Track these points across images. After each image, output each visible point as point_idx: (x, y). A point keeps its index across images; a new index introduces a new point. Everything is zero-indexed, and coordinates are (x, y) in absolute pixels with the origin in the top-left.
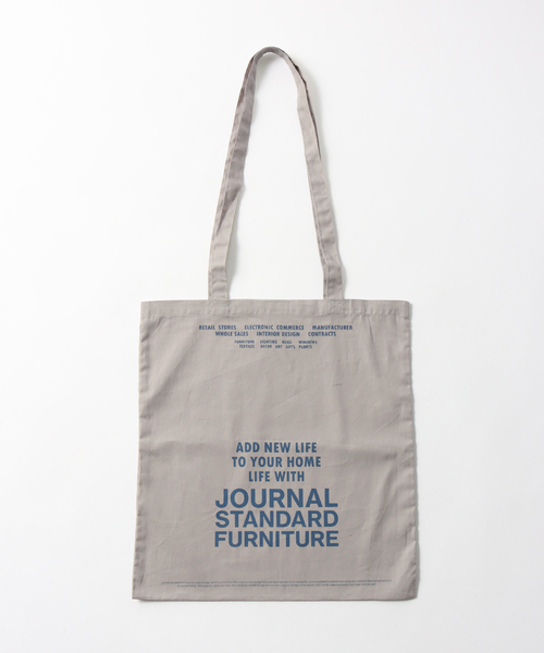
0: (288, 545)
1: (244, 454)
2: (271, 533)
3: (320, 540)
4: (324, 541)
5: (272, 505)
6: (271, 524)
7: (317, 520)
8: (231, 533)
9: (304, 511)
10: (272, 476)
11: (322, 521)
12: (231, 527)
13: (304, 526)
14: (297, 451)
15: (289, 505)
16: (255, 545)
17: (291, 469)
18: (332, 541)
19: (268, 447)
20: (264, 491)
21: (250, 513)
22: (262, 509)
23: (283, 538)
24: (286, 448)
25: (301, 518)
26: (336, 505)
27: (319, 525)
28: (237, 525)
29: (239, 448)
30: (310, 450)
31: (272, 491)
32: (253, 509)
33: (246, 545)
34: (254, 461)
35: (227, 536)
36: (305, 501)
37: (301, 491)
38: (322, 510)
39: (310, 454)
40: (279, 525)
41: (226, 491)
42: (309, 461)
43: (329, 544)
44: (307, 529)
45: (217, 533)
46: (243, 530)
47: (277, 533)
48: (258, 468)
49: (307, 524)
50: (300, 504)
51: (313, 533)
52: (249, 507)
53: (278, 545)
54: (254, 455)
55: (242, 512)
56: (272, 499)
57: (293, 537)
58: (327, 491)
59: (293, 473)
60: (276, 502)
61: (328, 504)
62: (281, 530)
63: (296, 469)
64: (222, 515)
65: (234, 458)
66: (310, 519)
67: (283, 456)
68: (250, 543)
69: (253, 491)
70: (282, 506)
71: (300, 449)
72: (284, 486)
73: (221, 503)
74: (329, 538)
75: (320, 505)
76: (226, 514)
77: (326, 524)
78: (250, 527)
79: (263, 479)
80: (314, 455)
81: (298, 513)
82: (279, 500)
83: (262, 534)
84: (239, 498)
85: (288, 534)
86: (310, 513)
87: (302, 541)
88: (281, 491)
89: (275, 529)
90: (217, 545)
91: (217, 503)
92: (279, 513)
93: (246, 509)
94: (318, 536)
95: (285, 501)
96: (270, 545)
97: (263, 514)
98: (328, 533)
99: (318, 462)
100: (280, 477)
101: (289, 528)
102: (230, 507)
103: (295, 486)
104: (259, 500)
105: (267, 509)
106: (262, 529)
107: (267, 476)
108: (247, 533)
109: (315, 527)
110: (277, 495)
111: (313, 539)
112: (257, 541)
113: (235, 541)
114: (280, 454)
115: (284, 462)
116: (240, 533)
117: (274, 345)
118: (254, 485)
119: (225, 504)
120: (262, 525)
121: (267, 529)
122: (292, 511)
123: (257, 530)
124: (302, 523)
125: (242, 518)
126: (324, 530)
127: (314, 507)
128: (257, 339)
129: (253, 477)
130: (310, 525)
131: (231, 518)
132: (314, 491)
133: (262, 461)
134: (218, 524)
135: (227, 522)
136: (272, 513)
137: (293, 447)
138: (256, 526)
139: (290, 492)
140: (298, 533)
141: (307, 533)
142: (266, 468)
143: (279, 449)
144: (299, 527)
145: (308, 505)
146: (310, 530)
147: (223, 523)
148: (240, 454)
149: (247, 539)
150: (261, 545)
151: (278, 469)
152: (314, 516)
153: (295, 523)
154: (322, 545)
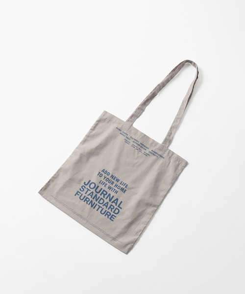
0: (97, 210)
1: (103, 174)
2: (95, 203)
3: (108, 216)
4: (110, 217)
5: (101, 195)
6: (96, 201)
7: (112, 209)
8: (82, 194)
9: (110, 203)
10: (107, 186)
11: (113, 210)
12: (83, 193)
13: (107, 208)
14: (121, 184)
15: (106, 199)
16: (87, 203)
17: (115, 188)
18: (112, 219)
19: (112, 176)
20: (102, 189)
22: (97, 194)
23: (97, 207)
24: (118, 180)
25: (107, 205)
26: (121, 208)
27: (111, 211)
28: (86, 193)
29: (103, 171)
30: (125, 186)
31: (104, 191)
32: (94, 192)
33: (84, 201)
34: (105, 178)
35: (80, 195)
36: (112, 201)
37: (113, 197)
38: (115, 207)
40: (99, 202)
41: (90, 181)
42: (122, 189)
43: (110, 219)
44: (107, 209)
45: (78, 192)
46: (87, 196)
47: (97, 204)
48: (104, 181)
50: (110, 200)
51: (108, 212)
53: (94, 208)
54: (106, 176)
55: (90, 190)
56: (102, 193)
57: (100, 209)
58: (121, 202)
59: (115, 190)
60: (103, 195)
61: (119, 206)
62: (98, 204)
63: (116, 189)
64: (83, 187)
65: (99, 173)
66: (110, 207)
67: (115, 182)
68: (86, 201)
69: (98, 187)
70: (104, 197)
72: (109, 192)
73: (86, 183)
74: (112, 217)
75: (116, 205)
76: (85, 188)
77: (114, 212)
78: (89, 197)
79: (104, 185)
80: (125, 189)
81: (108, 203)
82: (104, 195)
83: (92, 201)
84: (92, 186)
85: (100, 207)
86: (111, 205)
87: (103, 212)
88: (107, 193)
89: (96, 203)
90: (75, 195)
91: (85, 183)
92: (101, 199)
93: (92, 190)
94: (109, 214)
95: (106, 196)
96: (92, 206)
97: (96, 195)
98: (113, 215)
99: (125, 191)
100: (110, 188)
101: (101, 205)
102: (87, 187)
103: (112, 194)
104: (98, 190)
105: (98, 195)
108: (87, 198)
109: (110, 211)
110: (105, 193)
111: (107, 214)
112: (89, 203)
113: (82, 198)
114: (115, 181)
115: (114, 185)
116: (85, 196)
117: (136, 148)
118: (100, 185)
119: (87, 185)
120: (93, 199)
121: (94, 201)
122: (106, 201)
123: (91, 199)
124: (107, 207)
125: (89, 192)
126: (112, 213)
127: (114, 204)
128: (132, 143)
129: (101, 182)
130: (109, 209)
131: (86, 190)
132: (117, 199)
133: (108, 180)
134: (80, 189)
135: (84, 190)
136: (99, 197)
137: (120, 182)
138: (91, 197)
139: (110, 195)
140: (103, 209)
141: (106, 211)
142: (107, 183)
143: (115, 179)
144: (104, 207)
145: (112, 203)
146: (108, 210)
147: (82, 190)
149: (85, 199)
150: (89, 204)
151: (111, 185)
152: (112, 207)
153: (104, 205)
154: (108, 217)
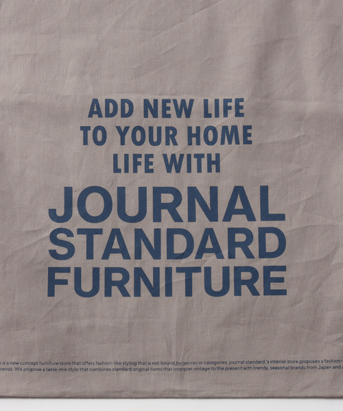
0: (189, 292)
1: (104, 122)
2: (156, 271)
3: (250, 284)
4: (259, 284)
5: (157, 218)
6: (156, 254)
7: (244, 246)
8: (78, 271)
9: (221, 229)
10: (158, 163)
11: (254, 247)
12: (79, 259)
13: (220, 256)
14: (207, 115)
15: (192, 218)
16: (125, 293)
17: (195, 150)
18: (274, 286)
19: (150, 108)
20: (142, 191)
21: (116, 233)
22: (138, 225)
23: (179, 279)
24: (185, 109)
25: (215, 242)
26: (281, 217)
27: (249, 255)
28: (90, 255)
29: (95, 109)
30: (232, 113)
31: (158, 191)
32: (122, 225)
33: (108, 293)
34: (123, 133)
35: (70, 277)
36: (222, 210)
37: (214, 191)
38: (254, 227)
39: (231, 120)
40: (171, 255)
41: (68, 191)
42: (230, 134)
43: (268, 292)
44: (226, 262)
45: (52, 271)
46: (103, 265)
47: (169, 270)
48: (130, 148)
49: (225, 252)
50: (212, 215)
51: (238, 270)
52: (113, 221)
53: (169, 292)
54: (123, 122)
55: (99, 231)
56: (158, 206)
57: (198, 278)
58: (264, 191)
59: (199, 157)
60: (165, 213)
61: (266, 215)
62: (174, 264)
63: (204, 148)
64: (61, 236)
65: (85, 129)
66: (232, 245)
67: (180, 124)
68: (115, 290)
69: (121, 192)
70: (177, 218)
71: (212, 110)
72: (183, 181)
73: (60, 213)
74: (268, 280)
75: (251, 218)
76: (69, 234)
77: (263, 254)
78: (116, 260)
79: (141, 168)
80: (240, 123)
81: (209, 233)
82: (172, 208)
83: (139, 272)
84: (95, 205)
85: (189, 272)
86: (232, 232)
87: (217, 285)
88: (176, 193)
89: (163, 263)
90: (51, 293)
91: (52, 213)
92: (171, 233)
93: (107, 226)
94: (246, 276)
95: (183, 210)
96: (155, 292)
97: (140, 234)
98: (267, 270)
99: (246, 135)
100: (173, 164)
101: (190, 261)
102: (76, 222)
103: (202, 181)
104: (132, 208)
105: (148, 225)
106: (138, 264)
107: (148, 163)
108: (109, 271)
109: (241, 259)
110: (167, 198)
111: (238, 281)
112: (130, 286)
113: (87, 286)
114: (174, 121)
115: (182, 137)
116: (96, 271)
118: (122, 179)
119: (67, 216)
120: (138, 255)
121: (148, 263)
122: (197, 230)
123: (130, 265)
124: (217, 250)
125: (100, 242)
126: (259, 264)
127: (239, 221)
129: (121, 165)
130: (232, 255)
131: (79, 241)
132: (239, 191)
133: (140, 135)
134: (53, 254)
135: (71, 250)
136: (157, 232)
137: (198, 108)
138: (126, 256)
139: (193, 192)
140: (208, 270)
141: (226, 270)
142: (147, 148)
143: (172, 112)
144: (209, 260)
145: (227, 218)
146: (232, 264)
147: (62, 251)
148: (95, 121)
149: (108, 282)
150: (137, 292)
151: (170, 150)
152: (240, 238)
153: (202, 250)
154: (255, 292)
